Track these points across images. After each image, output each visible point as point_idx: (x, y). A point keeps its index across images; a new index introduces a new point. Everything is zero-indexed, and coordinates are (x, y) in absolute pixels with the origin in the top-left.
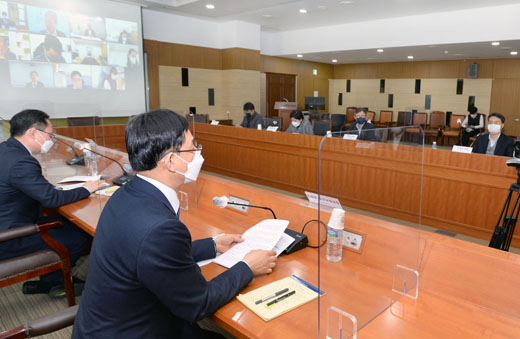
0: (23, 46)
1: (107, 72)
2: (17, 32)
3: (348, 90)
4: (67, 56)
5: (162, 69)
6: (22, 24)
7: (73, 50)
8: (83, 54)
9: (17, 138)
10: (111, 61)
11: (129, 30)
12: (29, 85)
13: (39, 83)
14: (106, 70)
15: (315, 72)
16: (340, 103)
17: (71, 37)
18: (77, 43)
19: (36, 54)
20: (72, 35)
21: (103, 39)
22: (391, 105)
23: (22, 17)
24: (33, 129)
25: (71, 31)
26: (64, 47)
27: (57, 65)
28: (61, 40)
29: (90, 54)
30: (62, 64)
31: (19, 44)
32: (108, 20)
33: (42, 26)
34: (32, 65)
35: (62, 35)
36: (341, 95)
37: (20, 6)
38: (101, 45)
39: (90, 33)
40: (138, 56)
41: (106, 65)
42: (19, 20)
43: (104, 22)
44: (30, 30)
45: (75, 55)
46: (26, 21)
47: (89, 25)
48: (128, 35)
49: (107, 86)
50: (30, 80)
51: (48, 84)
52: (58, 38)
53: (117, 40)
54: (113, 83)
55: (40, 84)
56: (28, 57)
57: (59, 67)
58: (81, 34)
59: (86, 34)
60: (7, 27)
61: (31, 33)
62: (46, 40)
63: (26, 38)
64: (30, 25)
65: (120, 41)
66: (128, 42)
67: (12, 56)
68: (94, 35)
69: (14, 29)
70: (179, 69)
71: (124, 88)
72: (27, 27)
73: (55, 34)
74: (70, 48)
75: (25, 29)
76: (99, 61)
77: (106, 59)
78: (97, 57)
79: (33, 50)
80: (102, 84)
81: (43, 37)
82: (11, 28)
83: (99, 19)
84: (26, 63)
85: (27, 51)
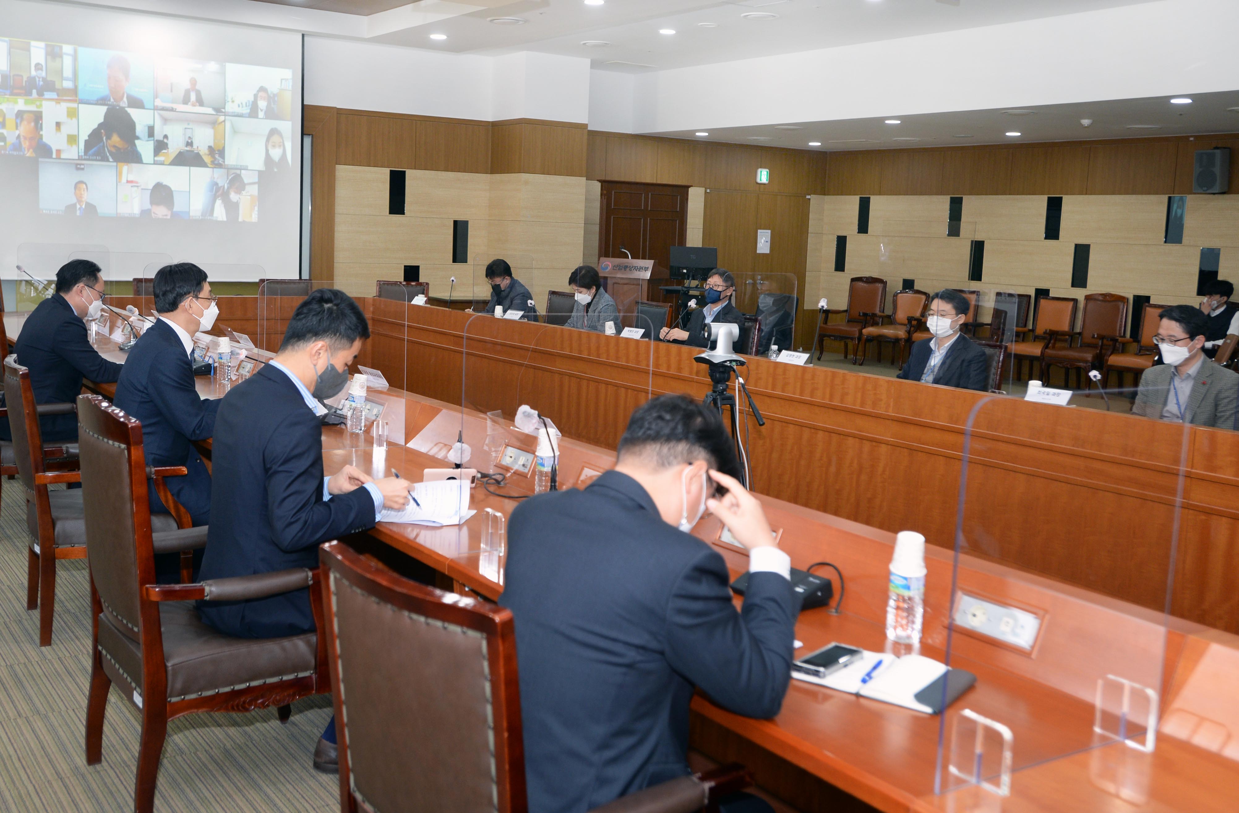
0: (66, 130)
1: (223, 182)
2: (58, 101)
3: (863, 227)
4: (145, 148)
5: (343, 172)
6: (67, 84)
7: (158, 136)
8: (176, 145)
9: (62, 295)
10: (231, 159)
11: (274, 88)
12: (71, 208)
13: (88, 204)
14: (220, 177)
15: (763, 176)
16: (840, 265)
17: (155, 108)
18: (165, 120)
19: (89, 144)
20: (159, 103)
21: (219, 110)
22: (976, 274)
23: (68, 72)
24: (81, 285)
25: (156, 96)
26: (141, 130)
27: (125, 168)
28: (134, 113)
29: (190, 144)
30: (134, 165)
31: (58, 124)
32: (230, 67)
33: (103, 90)
34: (79, 168)
35: (137, 104)
36: (842, 242)
37: (67, 49)
38: (214, 124)
39: (193, 97)
40: (288, 145)
41: (220, 166)
42: (63, 78)
43: (223, 73)
44: (81, 96)
45: (160, 147)
46: (75, 77)
47: (193, 82)
48: (272, 99)
49: (220, 212)
50: (74, 200)
51: (105, 208)
52: (130, 111)
53: (246, 111)
54: (232, 208)
55: (91, 208)
56: (73, 153)
57: (129, 171)
58: (173, 102)
59: (186, 101)
60: (40, 94)
61: (82, 102)
62: (106, 116)
63: (73, 114)
64: (80, 87)
65: (253, 113)
66: (270, 114)
67: (44, 151)
68: (200, 102)
69: (54, 95)
70: (384, 175)
71: (254, 218)
72: (74, 91)
73: (124, 103)
74: (151, 132)
75: (72, 94)
76: (207, 159)
77: (222, 153)
78: (203, 150)
79: (84, 136)
80: (211, 209)
81: (104, 109)
82: (47, 95)
83: (213, 66)
84: (68, 163)
85: (72, 139)
